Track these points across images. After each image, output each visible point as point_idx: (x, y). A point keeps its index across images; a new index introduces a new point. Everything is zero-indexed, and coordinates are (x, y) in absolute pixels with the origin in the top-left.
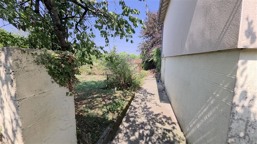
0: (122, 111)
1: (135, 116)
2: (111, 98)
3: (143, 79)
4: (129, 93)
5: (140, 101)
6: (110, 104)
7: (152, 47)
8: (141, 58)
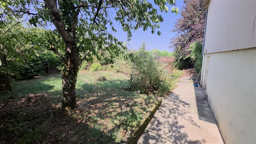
0: (138, 128)
1: (157, 137)
2: (130, 104)
3: (175, 81)
4: (154, 98)
5: (168, 113)
6: (126, 113)
7: (190, 41)
8: (174, 55)
